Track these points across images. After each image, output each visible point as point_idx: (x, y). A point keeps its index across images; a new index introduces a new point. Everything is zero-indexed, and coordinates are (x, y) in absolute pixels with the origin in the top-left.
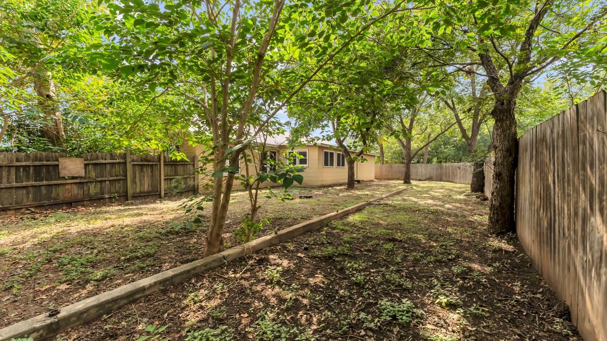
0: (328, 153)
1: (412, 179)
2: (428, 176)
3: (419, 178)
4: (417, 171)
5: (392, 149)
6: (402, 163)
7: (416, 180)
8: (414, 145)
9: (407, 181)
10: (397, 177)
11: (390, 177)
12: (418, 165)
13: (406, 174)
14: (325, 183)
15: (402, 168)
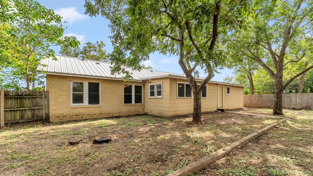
0: (183, 85)
1: (285, 108)
2: (304, 105)
3: (292, 106)
4: (291, 101)
5: (263, 82)
6: (274, 93)
7: (289, 109)
8: (286, 76)
9: (278, 111)
10: (268, 105)
11: (260, 106)
12: (291, 94)
13: (276, 104)
14: (179, 113)
15: (272, 97)
